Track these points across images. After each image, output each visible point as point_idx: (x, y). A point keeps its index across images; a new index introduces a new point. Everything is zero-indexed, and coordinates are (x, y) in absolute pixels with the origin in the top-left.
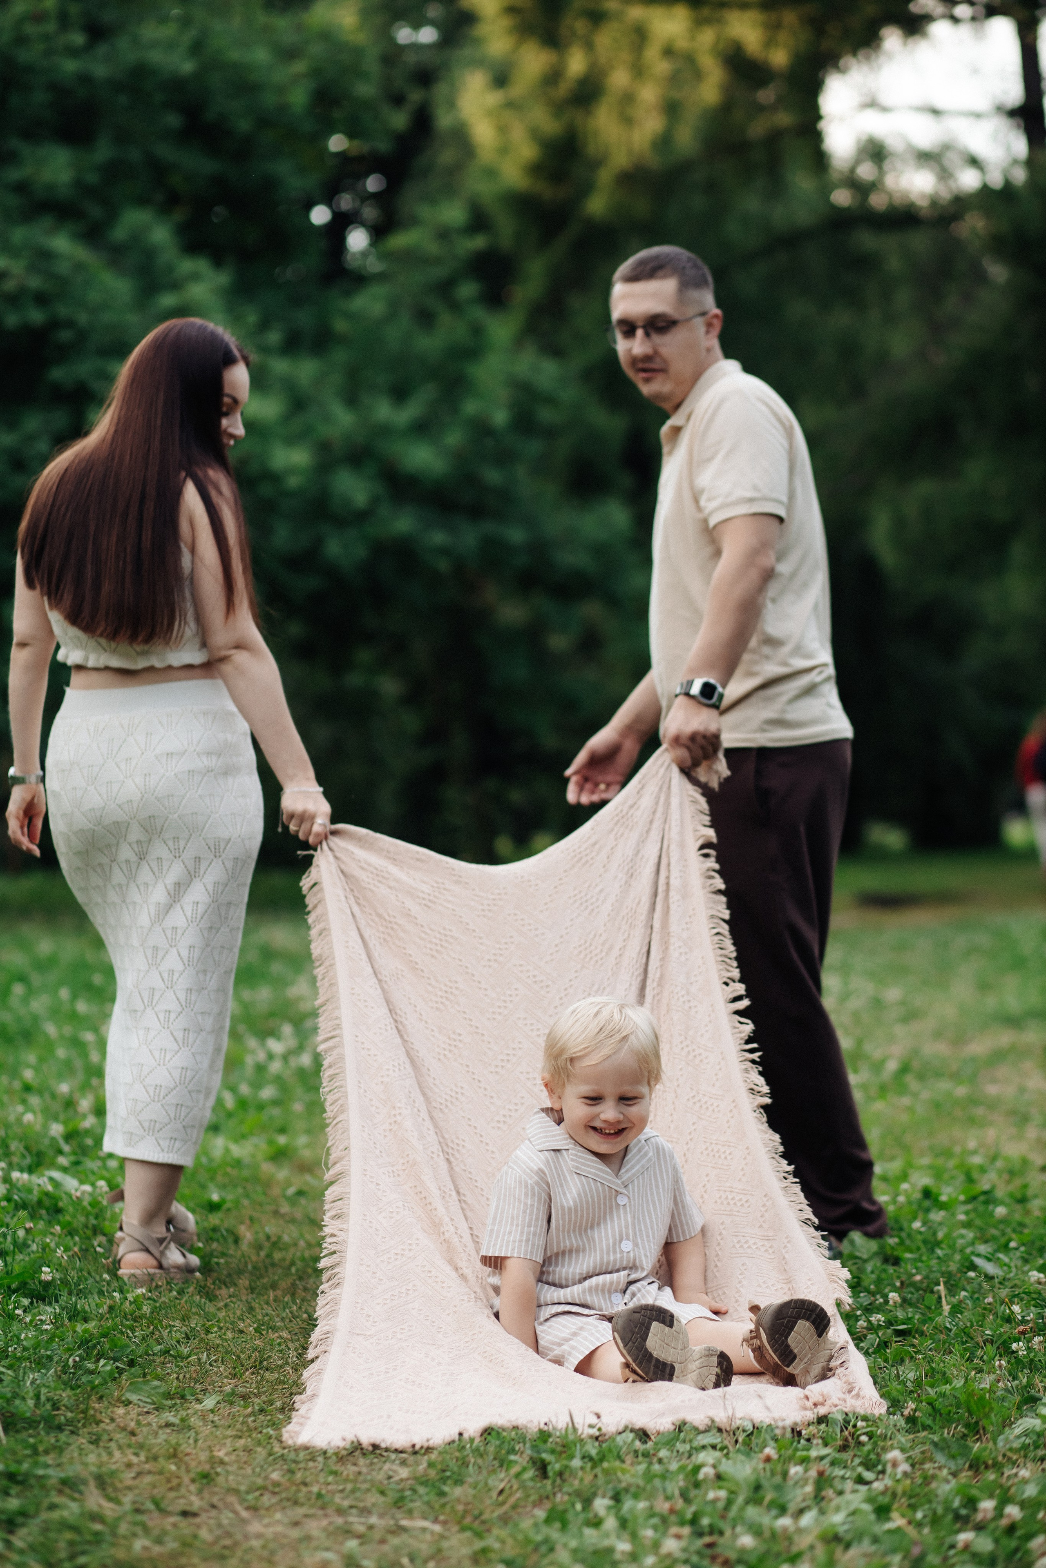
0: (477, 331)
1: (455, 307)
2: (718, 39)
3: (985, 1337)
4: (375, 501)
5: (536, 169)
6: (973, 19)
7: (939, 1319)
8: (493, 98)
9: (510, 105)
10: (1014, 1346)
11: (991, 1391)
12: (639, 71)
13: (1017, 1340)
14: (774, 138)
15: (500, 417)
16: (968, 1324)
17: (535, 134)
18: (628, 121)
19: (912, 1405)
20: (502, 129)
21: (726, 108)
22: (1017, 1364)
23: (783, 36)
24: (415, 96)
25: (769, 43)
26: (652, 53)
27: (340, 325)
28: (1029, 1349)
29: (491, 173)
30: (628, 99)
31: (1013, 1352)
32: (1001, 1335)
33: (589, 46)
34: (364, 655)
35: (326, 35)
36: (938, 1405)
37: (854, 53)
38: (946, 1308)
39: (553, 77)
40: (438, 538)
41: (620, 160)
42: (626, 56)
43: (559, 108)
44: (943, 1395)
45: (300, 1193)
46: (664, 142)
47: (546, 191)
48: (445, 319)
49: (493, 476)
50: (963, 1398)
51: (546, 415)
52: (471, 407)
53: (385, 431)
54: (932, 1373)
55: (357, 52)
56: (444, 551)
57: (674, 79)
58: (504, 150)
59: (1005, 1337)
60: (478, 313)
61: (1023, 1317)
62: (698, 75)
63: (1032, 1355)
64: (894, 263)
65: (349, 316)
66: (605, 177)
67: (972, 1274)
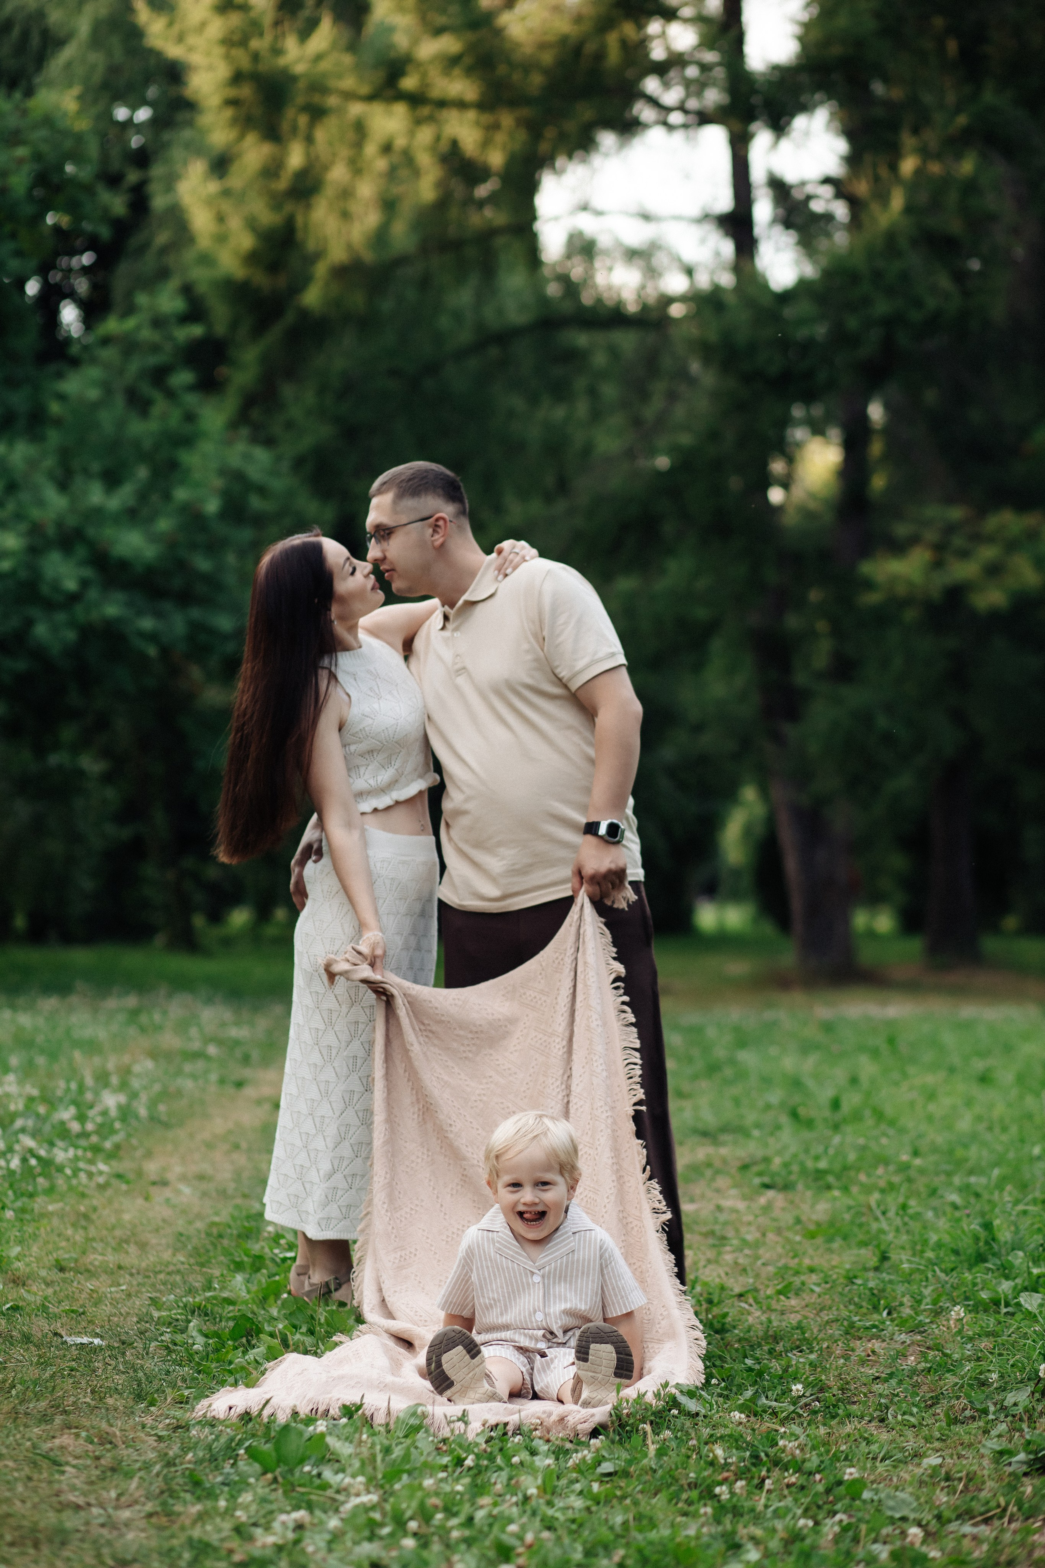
0: (190, 417)
1: (171, 395)
2: (438, 138)
3: (690, 1480)
4: (85, 583)
5: (252, 258)
6: (685, 126)
7: (645, 1461)
8: (213, 187)
9: (226, 193)
10: (717, 1490)
11: (698, 1537)
12: (357, 168)
13: (720, 1484)
14: (487, 236)
15: (212, 506)
16: (673, 1467)
17: (251, 224)
18: (346, 216)
19: (621, 1552)
20: (221, 219)
21: (442, 204)
22: (721, 1510)
23: (500, 138)
24: (133, 177)
25: (486, 143)
26: (371, 149)
27: (55, 408)
28: (732, 1493)
29: (206, 260)
30: (346, 193)
31: (716, 1496)
32: (704, 1479)
33: (309, 140)
34: (68, 733)
35: (48, 121)
36: (647, 1552)
37: (570, 156)
38: (652, 1448)
39: (272, 170)
40: (147, 623)
41: (337, 254)
42: (345, 152)
43: (277, 201)
44: (651, 1543)
45: (15, 1308)
46: (380, 237)
47: (261, 279)
48: (160, 406)
49: (203, 564)
50: (671, 1546)
51: (256, 503)
52: (181, 494)
53: (97, 514)
54: (639, 1518)
55: (79, 138)
56: (152, 637)
57: (392, 174)
58: (221, 238)
59: (709, 1481)
60: (191, 399)
61: (725, 1459)
62: (416, 172)
63: (735, 1499)
64: (600, 359)
65: (62, 397)
66: (321, 270)
67: (675, 1412)
